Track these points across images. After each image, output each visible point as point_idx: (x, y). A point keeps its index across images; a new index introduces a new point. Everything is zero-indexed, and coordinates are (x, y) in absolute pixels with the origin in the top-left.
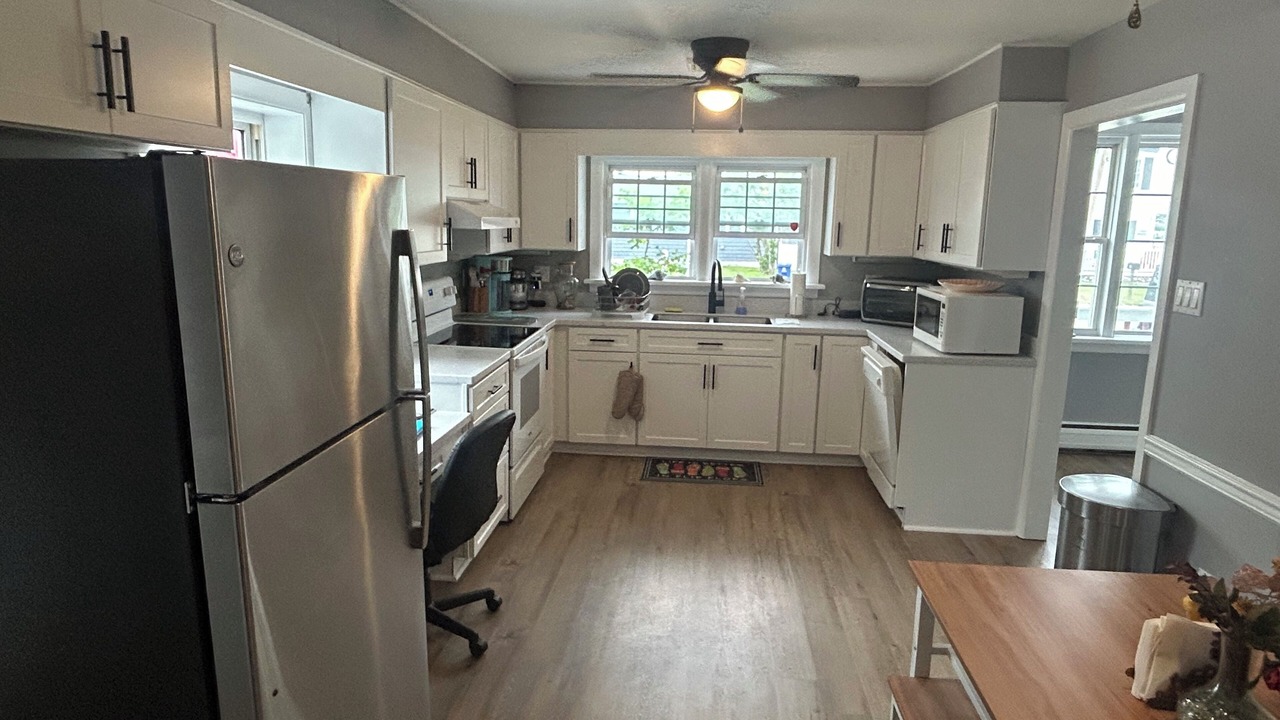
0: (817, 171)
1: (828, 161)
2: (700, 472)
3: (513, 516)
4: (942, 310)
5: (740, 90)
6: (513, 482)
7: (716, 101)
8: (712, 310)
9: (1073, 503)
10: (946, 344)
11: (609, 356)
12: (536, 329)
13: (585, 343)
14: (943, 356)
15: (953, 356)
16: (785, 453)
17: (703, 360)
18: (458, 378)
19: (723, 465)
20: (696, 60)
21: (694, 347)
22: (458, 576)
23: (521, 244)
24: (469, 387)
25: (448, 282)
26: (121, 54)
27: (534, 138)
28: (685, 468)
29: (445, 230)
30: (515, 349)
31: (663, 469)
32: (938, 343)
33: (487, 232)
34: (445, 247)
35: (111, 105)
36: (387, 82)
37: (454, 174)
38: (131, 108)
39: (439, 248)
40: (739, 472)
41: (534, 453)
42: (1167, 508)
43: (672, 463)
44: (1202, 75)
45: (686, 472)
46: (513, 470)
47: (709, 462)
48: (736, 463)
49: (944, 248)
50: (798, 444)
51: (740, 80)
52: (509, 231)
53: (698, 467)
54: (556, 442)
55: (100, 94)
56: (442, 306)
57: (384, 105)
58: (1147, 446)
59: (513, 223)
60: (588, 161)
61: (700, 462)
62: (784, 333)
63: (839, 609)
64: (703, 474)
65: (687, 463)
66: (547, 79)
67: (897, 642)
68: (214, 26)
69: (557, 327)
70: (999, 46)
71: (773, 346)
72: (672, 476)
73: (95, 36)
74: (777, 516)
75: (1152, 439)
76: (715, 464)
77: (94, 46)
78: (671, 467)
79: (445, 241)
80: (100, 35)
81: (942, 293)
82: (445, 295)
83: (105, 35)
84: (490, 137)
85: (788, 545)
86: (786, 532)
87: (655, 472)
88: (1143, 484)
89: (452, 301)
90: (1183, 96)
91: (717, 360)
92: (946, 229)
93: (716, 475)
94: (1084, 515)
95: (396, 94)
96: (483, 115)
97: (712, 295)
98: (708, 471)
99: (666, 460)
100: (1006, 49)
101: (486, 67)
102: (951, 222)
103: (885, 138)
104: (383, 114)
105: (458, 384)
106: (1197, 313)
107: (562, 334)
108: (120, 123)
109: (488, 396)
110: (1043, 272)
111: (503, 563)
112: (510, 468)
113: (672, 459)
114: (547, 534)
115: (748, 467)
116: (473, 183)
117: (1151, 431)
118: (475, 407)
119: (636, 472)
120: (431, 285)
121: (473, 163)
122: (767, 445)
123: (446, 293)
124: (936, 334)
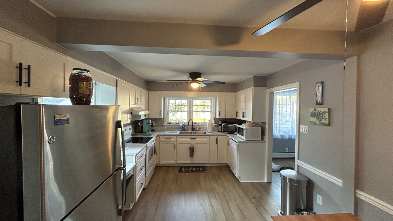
0: (214, 100)
1: (216, 98)
2: (192, 169)
3: (146, 187)
4: (244, 130)
5: (200, 84)
6: (146, 177)
7: (195, 86)
8: (192, 130)
9: (284, 178)
10: (246, 138)
11: (169, 142)
12: (152, 137)
13: (163, 140)
14: (246, 141)
15: (248, 141)
16: (211, 163)
17: (191, 142)
18: (133, 154)
19: (197, 167)
20: (190, 77)
21: (189, 140)
22: (131, 208)
23: (148, 117)
24: (136, 156)
25: (130, 127)
26: (27, 70)
27: (152, 93)
28: (188, 169)
29: (130, 115)
30: (147, 143)
31: (183, 169)
32: (244, 138)
33: (140, 115)
34: (130, 119)
35: (21, 85)
36: (117, 80)
37: (133, 101)
38: (29, 86)
39: (128, 119)
40: (201, 169)
41: (152, 168)
42: (307, 179)
43: (185, 167)
44: (300, 82)
45: (189, 170)
46: (146, 175)
47: (194, 166)
48: (200, 166)
49: (243, 117)
50: (213, 161)
51: (200, 81)
52: (146, 114)
53: (191, 168)
54: (156, 164)
55: (17, 82)
56: (128, 133)
57: (116, 86)
58: (298, 163)
59: (147, 112)
60: (164, 98)
61: (192, 167)
62: (209, 136)
63: (231, 208)
64: (193, 170)
65: (189, 167)
66: (155, 80)
67: (247, 218)
68: (64, 64)
69: (157, 136)
70: (253, 75)
71: (207, 139)
72: (186, 171)
73: (17, 64)
74: (211, 181)
75: (298, 161)
76: (195, 167)
77: (17, 67)
78: (185, 169)
79: (130, 118)
80: (19, 64)
81: (243, 126)
82: (129, 130)
83: (21, 64)
84: (141, 93)
85: (215, 189)
86: (214, 186)
87: (181, 171)
88: (298, 172)
89: (131, 131)
90: (296, 86)
91: (194, 142)
92: (243, 113)
93: (196, 170)
94: (287, 181)
95: (119, 83)
96: (141, 88)
97: (192, 127)
98: (194, 169)
99: (184, 167)
100: (254, 76)
101: (141, 77)
102: (244, 111)
103: (228, 94)
104: (115, 88)
105: (133, 155)
106: (307, 133)
107: (158, 138)
108: (24, 90)
109: (140, 157)
110: (265, 122)
111: (144, 202)
112: (145, 174)
113: (185, 166)
114: (155, 191)
115: (203, 167)
116: (138, 104)
117: (298, 159)
118: (137, 161)
119: (177, 171)
120: (126, 128)
121: (138, 99)
122: (206, 162)
123: (130, 129)
124: (243, 135)
